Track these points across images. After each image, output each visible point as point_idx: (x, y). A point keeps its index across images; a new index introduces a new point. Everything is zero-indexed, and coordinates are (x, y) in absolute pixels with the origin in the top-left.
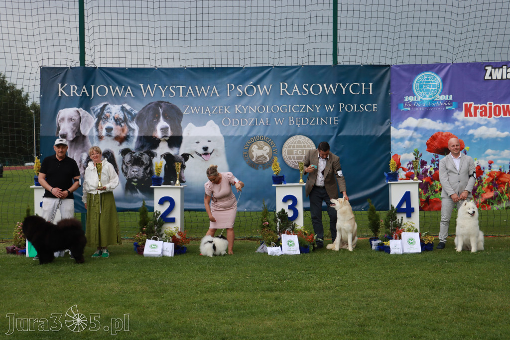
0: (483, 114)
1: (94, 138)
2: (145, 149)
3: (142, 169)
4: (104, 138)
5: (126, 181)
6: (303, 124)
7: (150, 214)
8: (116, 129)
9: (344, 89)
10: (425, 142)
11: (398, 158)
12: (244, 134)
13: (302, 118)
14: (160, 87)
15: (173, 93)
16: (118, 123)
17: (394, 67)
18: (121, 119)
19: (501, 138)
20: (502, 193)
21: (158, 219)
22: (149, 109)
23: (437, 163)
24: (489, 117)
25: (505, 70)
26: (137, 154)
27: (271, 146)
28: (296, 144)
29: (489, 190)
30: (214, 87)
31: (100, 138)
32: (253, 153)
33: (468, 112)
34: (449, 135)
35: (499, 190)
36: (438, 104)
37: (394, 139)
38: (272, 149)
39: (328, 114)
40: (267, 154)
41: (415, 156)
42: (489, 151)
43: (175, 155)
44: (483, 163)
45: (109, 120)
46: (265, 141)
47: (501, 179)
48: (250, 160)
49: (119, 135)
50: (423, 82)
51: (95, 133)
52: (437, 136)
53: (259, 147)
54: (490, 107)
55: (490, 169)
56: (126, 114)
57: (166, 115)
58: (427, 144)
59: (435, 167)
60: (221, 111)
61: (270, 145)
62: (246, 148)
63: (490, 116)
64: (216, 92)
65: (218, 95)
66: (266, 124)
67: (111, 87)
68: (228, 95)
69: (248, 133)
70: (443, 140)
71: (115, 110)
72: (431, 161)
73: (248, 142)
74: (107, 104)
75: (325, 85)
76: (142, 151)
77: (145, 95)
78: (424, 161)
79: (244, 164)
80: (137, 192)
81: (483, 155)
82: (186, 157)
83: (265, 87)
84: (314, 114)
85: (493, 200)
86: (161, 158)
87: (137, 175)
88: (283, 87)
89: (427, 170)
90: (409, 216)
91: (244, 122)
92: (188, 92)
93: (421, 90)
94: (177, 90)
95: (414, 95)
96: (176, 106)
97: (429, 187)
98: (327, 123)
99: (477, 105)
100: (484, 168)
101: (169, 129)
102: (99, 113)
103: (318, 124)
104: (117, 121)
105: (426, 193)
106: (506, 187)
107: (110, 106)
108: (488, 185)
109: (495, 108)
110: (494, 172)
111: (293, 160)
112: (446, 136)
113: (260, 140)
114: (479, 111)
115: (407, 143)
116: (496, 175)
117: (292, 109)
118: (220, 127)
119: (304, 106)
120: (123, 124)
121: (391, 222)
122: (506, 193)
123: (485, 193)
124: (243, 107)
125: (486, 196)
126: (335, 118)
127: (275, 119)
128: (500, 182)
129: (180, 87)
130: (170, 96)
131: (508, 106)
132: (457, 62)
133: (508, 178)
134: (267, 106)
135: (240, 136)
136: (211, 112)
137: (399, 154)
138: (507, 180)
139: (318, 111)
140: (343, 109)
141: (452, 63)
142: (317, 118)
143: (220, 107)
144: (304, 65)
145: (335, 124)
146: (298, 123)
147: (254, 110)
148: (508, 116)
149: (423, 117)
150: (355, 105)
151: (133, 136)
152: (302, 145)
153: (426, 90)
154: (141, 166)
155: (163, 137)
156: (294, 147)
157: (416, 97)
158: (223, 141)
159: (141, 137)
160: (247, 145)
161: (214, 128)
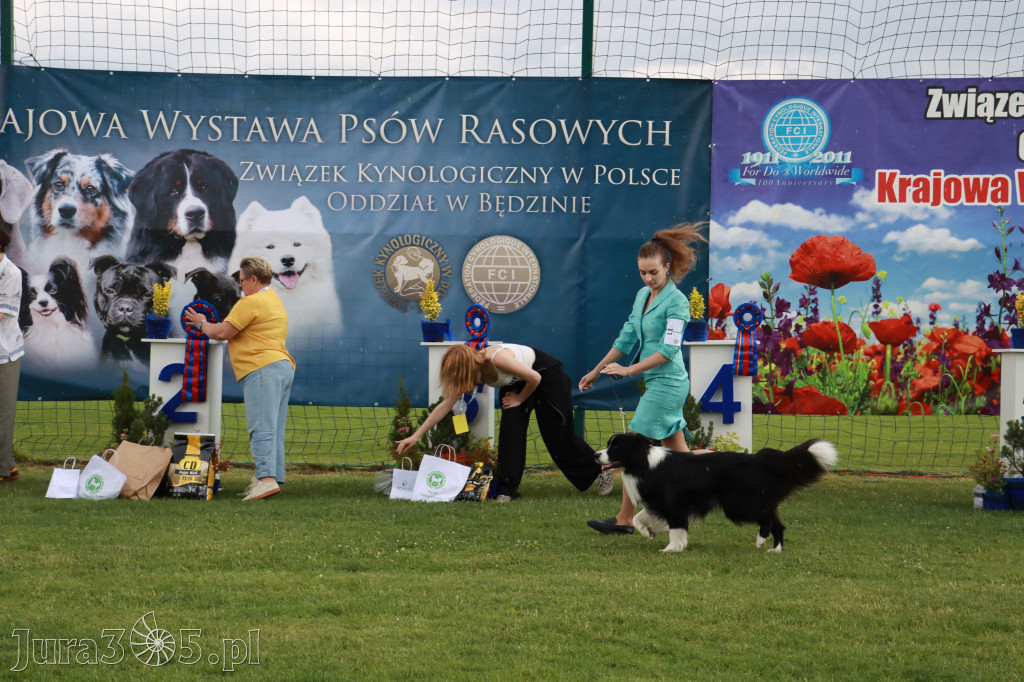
0: (921, 197)
1: (32, 231)
2: (150, 260)
3: (141, 305)
4: (56, 231)
5: (105, 330)
6: (510, 210)
7: (140, 406)
8: (84, 211)
9: (606, 134)
10: (787, 257)
11: (726, 294)
12: (376, 230)
13: (510, 198)
14: (187, 117)
15: (217, 134)
16: (89, 196)
17: (723, 87)
18: (94, 188)
19: (959, 253)
20: (959, 377)
21: (155, 414)
22: (159, 167)
23: (813, 305)
24: (933, 204)
25: (972, 98)
26: (131, 269)
27: (438, 259)
28: (494, 256)
29: (930, 372)
30: (312, 122)
31: (46, 230)
32: (396, 275)
33: (885, 191)
34: (842, 243)
35: (954, 370)
36: (818, 173)
37: (717, 248)
38: (440, 265)
39: (571, 189)
40: (429, 277)
41: (762, 290)
42: (931, 282)
43: (219, 274)
44: (918, 309)
45: (68, 190)
46: (424, 247)
47: (958, 346)
48: (389, 288)
49: (90, 225)
50: (787, 122)
51: (34, 219)
52: (813, 244)
53: (409, 259)
54: (937, 182)
55: (932, 323)
56: (107, 177)
57: (200, 182)
58: (793, 263)
59: (809, 316)
60: (326, 177)
61: (435, 256)
62: (380, 262)
63: (936, 202)
64: (316, 132)
65: (319, 140)
66: (426, 207)
67: (73, 113)
68: (344, 140)
69: (384, 229)
70: (829, 254)
71: (82, 167)
72: (801, 300)
73: (385, 248)
74: (64, 154)
75: (563, 122)
76: (142, 262)
77: (151, 134)
78: (783, 300)
79: (375, 297)
80: (129, 358)
81: (918, 290)
83: (427, 123)
84: (536, 189)
85: (937, 393)
86: (186, 280)
87: (129, 317)
88: (468, 125)
89: (790, 321)
90: (729, 420)
91: (378, 201)
92: (252, 131)
93: (780, 140)
94: (226, 127)
95: (764, 150)
96: (222, 163)
97: (793, 359)
98: (565, 210)
99: (907, 177)
100: (918, 321)
101: (207, 215)
102: (44, 173)
103: (544, 211)
104: (86, 192)
105: (787, 373)
106: (969, 365)
107: (69, 157)
108: (929, 360)
109: (948, 183)
110: (941, 330)
111: (486, 293)
112: (834, 246)
113: (412, 245)
114: (910, 190)
115: (747, 259)
116: (946, 337)
117: (485, 174)
118: (322, 213)
119: (515, 168)
120: (99, 201)
122: (969, 379)
123: (921, 377)
124: (376, 168)
125: (922, 384)
126: (584, 198)
127: (449, 197)
128: (956, 354)
129: (232, 120)
130: (210, 139)
131: (976, 181)
132: (866, 77)
133: (973, 345)
134: (431, 168)
135: (368, 235)
136: (303, 178)
137: (726, 285)
138: (972, 350)
139: (546, 182)
140: (603, 178)
141: (854, 79)
142: (544, 198)
143: (323, 167)
144: (516, 75)
145: (583, 211)
146: (501, 207)
147: (400, 175)
148: (976, 203)
149: (783, 201)
150: (631, 170)
151: (123, 229)
152: (507, 259)
153: (793, 140)
154: (139, 298)
155: (192, 232)
156: (489, 262)
157: (768, 155)
158: (327, 244)
159: (141, 231)
160: (383, 255)
161: (309, 214)
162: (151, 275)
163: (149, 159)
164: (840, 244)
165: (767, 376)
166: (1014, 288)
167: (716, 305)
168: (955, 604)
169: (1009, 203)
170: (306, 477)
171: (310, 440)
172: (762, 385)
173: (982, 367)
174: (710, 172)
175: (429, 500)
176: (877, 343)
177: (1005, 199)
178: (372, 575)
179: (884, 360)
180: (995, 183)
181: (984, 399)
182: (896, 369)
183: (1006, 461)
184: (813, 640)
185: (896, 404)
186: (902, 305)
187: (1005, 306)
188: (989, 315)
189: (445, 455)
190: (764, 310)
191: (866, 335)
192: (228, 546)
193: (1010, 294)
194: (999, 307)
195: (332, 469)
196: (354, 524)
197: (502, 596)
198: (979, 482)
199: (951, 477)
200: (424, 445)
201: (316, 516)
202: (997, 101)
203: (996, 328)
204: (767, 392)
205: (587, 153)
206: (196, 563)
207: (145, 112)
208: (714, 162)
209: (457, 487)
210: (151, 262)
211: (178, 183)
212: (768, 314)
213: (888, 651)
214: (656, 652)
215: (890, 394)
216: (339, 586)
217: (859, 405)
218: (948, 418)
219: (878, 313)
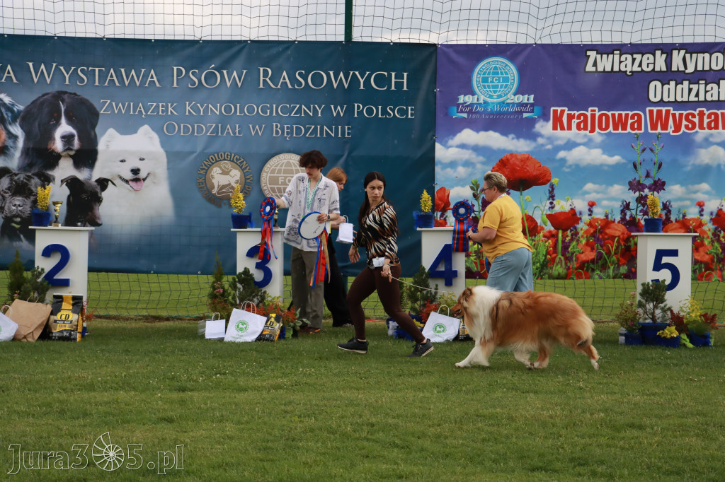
0: (582, 127)
2: (35, 170)
3: (29, 203)
5: (3, 220)
6: (294, 135)
7: (27, 275)
9: (362, 81)
11: (447, 194)
12: (199, 149)
13: (294, 126)
14: (62, 68)
15: (83, 80)
17: (444, 48)
19: (609, 166)
20: (609, 253)
21: (39, 280)
22: (42, 104)
24: (590, 132)
25: (617, 57)
26: (22, 177)
27: (243, 170)
28: (283, 168)
29: (589, 249)
30: (152, 72)
32: (213, 181)
33: (558, 123)
34: (528, 159)
35: (605, 248)
36: (510, 109)
37: (440, 163)
38: (245, 174)
39: (337, 120)
40: (237, 182)
41: (472, 192)
42: (589, 186)
43: (85, 180)
44: (580, 205)
46: (233, 161)
47: (608, 231)
48: (208, 191)
50: (489, 73)
52: (508, 160)
53: (223, 170)
54: (593, 116)
55: (590, 215)
56: (3, 110)
60: (163, 111)
61: (241, 167)
62: (202, 172)
63: (593, 130)
64: (155, 79)
65: (158, 85)
66: (234, 133)
68: (175, 85)
69: (205, 149)
70: (518, 166)
73: (206, 163)
75: (331, 73)
76: (30, 171)
77: (36, 80)
79: (198, 197)
80: (20, 240)
81: (580, 192)
82: (103, 183)
83: (235, 73)
84: (313, 120)
85: (593, 264)
86: (62, 185)
87: (21, 211)
88: (264, 75)
90: (449, 283)
91: (200, 129)
92: (109, 78)
93: (484, 86)
94: (90, 75)
95: (473, 94)
96: (87, 101)
98: (333, 135)
99: (572, 112)
100: (581, 213)
101: (76, 138)
103: (319, 136)
106: (615, 244)
108: (588, 241)
109: (601, 117)
110: (596, 220)
111: (278, 194)
112: (522, 161)
113: (225, 160)
114: (575, 122)
115: (461, 170)
116: (600, 225)
117: (277, 110)
118: (160, 137)
119: (298, 106)
121: (419, 293)
122: (615, 254)
123: (583, 253)
124: (199, 105)
125: (583, 257)
126: (346, 127)
127: (251, 126)
128: (606, 237)
129: (95, 70)
130: (78, 83)
131: (620, 115)
132: (543, 42)
133: (618, 230)
134: (238, 105)
135: (193, 152)
136: (146, 112)
137: (447, 188)
138: (618, 233)
139: (320, 115)
140: (360, 113)
141: (535, 44)
142: (319, 127)
143: (161, 104)
144: (298, 40)
145: (346, 136)
146: (288, 133)
147: (216, 110)
148: (620, 131)
149: (486, 130)
150: (380, 107)
151: (15, 148)
152: (292, 170)
153: (494, 87)
154: (27, 197)
155: (65, 150)
156: (279, 172)
157: (476, 97)
158: (164, 159)
159: (28, 149)
160: (204, 167)
161: (151, 138)
162: (36, 180)
163: (34, 98)
164: (526, 159)
165: (475, 252)
166: (646, 191)
167: (440, 203)
168: (605, 410)
169: (643, 131)
170: (149, 324)
171: (151, 298)
172: (472, 258)
173: (625, 245)
174: (435, 109)
175: (237, 341)
176: (552, 229)
177: (639, 128)
178: (196, 394)
179: (557, 241)
180: (633, 117)
181: (626, 268)
182: (566, 247)
183: (641, 311)
184: (507, 437)
185: (565, 271)
186: (569, 203)
187: (640, 203)
188: (629, 209)
189: (248, 308)
190: (473, 206)
191: (545, 223)
192: (93, 374)
193: (644, 194)
194: (636, 204)
195: (168, 319)
196: (182, 358)
197: (289, 408)
198: (622, 326)
199: (603, 322)
200: (233, 302)
201: (156, 352)
202: (634, 60)
203: (634, 218)
204: (476, 263)
205: (348, 95)
206: (69, 386)
207: (31, 64)
208: (438, 102)
209: (257, 331)
210: (36, 171)
211: (55, 115)
212: (476, 208)
213: (559, 444)
214: (397, 446)
215: (561, 265)
216: (172, 402)
217: (540, 272)
218: (601, 281)
219: (553, 208)
